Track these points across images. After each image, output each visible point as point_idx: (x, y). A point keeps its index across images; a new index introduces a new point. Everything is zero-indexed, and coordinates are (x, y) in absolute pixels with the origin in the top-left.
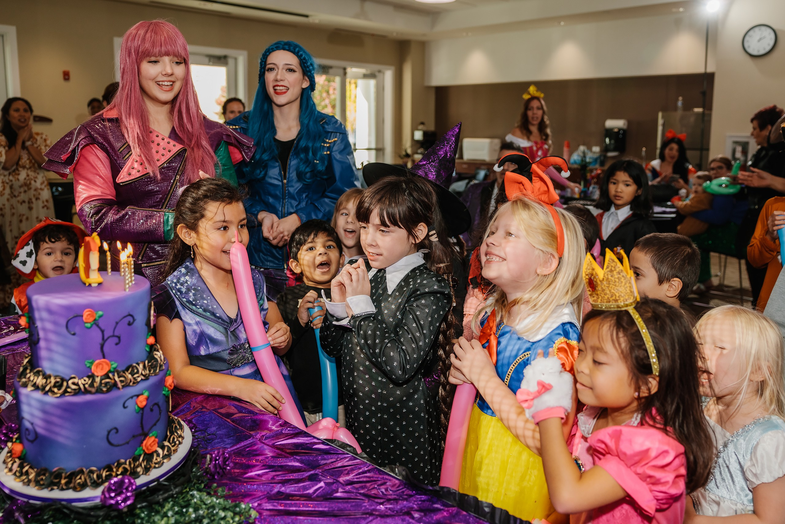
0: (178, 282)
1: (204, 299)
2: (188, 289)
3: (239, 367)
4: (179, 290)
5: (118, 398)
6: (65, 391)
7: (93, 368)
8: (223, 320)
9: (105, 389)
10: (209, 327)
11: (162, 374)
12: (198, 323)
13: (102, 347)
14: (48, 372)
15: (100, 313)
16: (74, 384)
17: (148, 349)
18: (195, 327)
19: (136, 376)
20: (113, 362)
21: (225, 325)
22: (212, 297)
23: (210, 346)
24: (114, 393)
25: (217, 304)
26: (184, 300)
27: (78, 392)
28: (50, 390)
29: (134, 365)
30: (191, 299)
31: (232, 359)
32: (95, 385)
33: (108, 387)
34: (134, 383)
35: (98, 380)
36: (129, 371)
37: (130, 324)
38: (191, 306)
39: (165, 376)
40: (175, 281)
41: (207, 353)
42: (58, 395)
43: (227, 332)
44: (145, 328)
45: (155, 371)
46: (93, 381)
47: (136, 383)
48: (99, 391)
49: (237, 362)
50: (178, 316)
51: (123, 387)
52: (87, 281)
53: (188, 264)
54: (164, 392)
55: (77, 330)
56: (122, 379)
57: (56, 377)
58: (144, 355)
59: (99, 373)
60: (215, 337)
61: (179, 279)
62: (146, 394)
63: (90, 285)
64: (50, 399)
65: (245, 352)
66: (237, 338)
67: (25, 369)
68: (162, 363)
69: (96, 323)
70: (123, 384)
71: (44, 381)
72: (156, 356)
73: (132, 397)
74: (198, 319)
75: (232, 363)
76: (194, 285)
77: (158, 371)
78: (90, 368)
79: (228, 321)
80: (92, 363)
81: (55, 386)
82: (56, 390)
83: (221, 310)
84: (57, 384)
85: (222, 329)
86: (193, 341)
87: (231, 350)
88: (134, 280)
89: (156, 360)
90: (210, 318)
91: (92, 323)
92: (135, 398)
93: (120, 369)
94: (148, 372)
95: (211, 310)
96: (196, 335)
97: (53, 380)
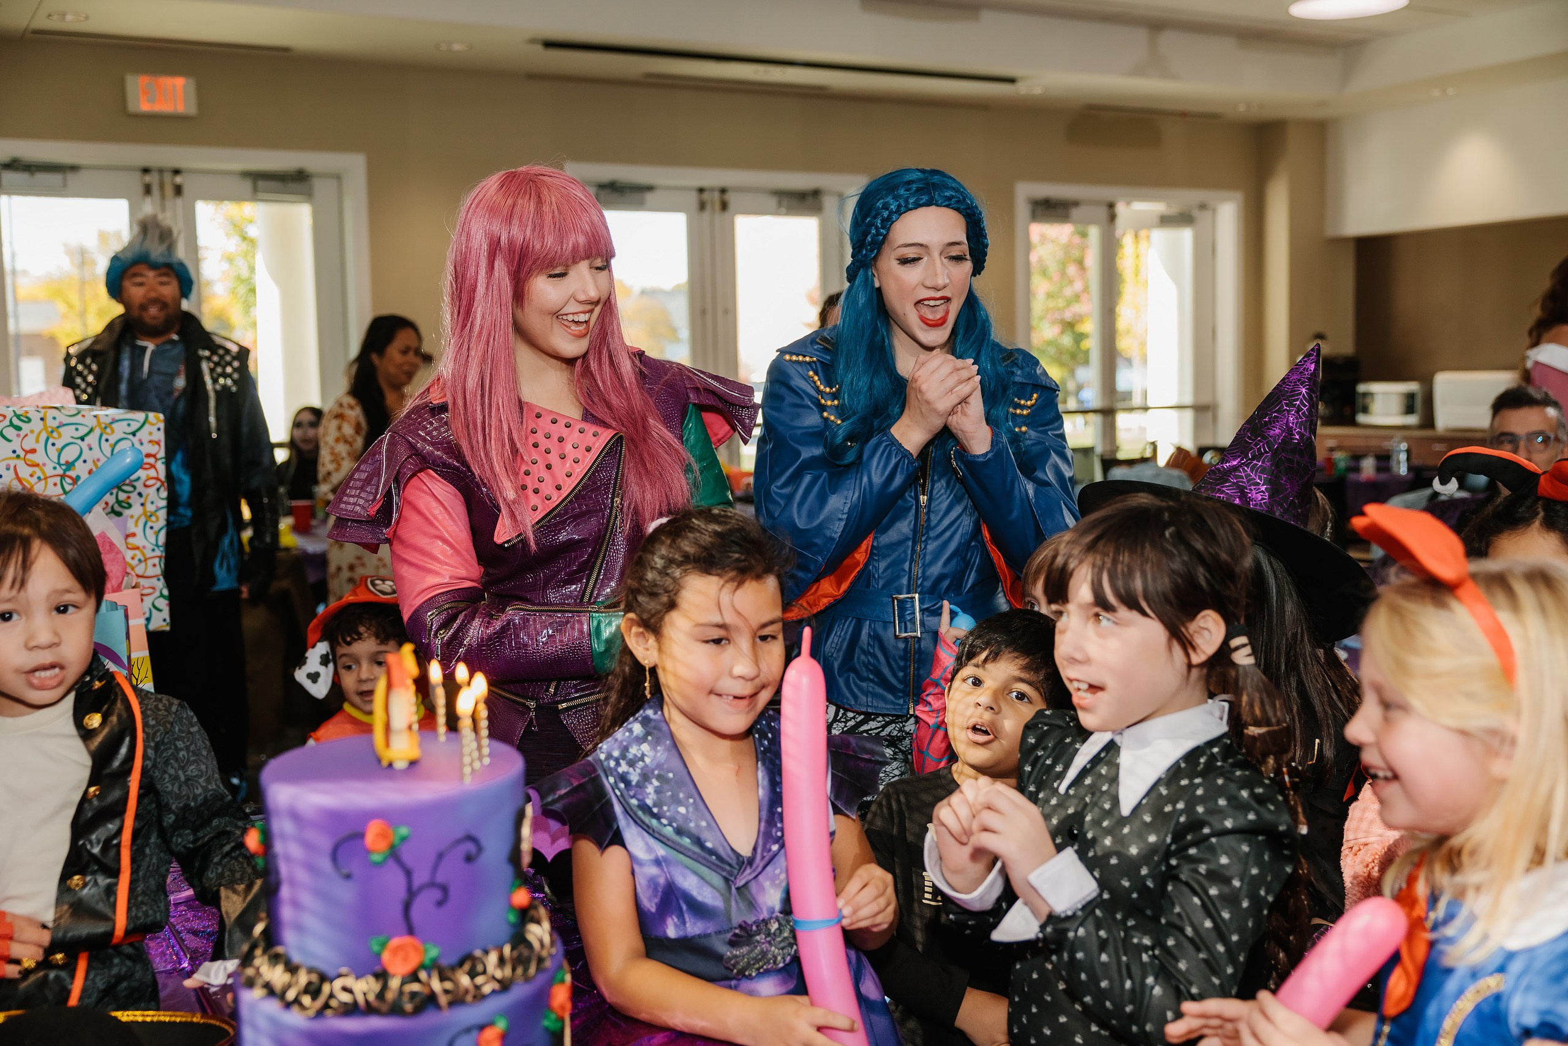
0: (623, 756)
1: (679, 803)
2: (645, 777)
3: (750, 977)
4: (623, 778)
5: (436, 1031)
6: (327, 1006)
7: (386, 956)
8: (720, 858)
9: (409, 1007)
10: (687, 872)
11: (542, 979)
12: (658, 862)
13: (407, 908)
14: (296, 958)
15: (404, 831)
16: (345, 989)
17: (512, 918)
18: (653, 871)
19: (480, 980)
20: (428, 946)
21: (724, 870)
22: (698, 799)
23: (687, 917)
24: (429, 1018)
25: (709, 817)
26: (634, 802)
27: (351, 1010)
28: (297, 1001)
29: (478, 953)
30: (649, 802)
31: (736, 956)
32: (390, 996)
33: (418, 1000)
34: (475, 997)
35: (394, 983)
36: (467, 966)
37: (469, 859)
38: (646, 819)
39: (550, 984)
40: (616, 754)
41: (681, 933)
42: (311, 1013)
43: (729, 888)
44: (507, 871)
45: (526, 970)
46: (385, 987)
47: (479, 997)
48: (396, 1010)
49: (748, 966)
50: (618, 839)
51: (451, 1004)
52: (387, 755)
53: (650, 712)
54: (546, 1023)
55: (355, 867)
56: (448, 985)
57: (310, 970)
58: (504, 932)
59: (398, 969)
60: (700, 898)
61: (625, 750)
62: (501, 1025)
63: (390, 765)
64: (295, 1018)
65: (769, 942)
66: (752, 905)
67: (253, 947)
68: (544, 953)
69: (394, 854)
70: (450, 997)
71: (287, 977)
72: (531, 938)
73: (468, 1030)
74: (661, 851)
75: (734, 966)
76: (659, 766)
77: (532, 970)
78: (378, 956)
79: (734, 862)
80: (384, 945)
81: (306, 990)
82: (306, 1000)
83: (719, 833)
84: (312, 988)
85: (717, 880)
86: (650, 905)
87: (735, 935)
88: (490, 755)
89: (529, 945)
90: (689, 850)
91: (387, 853)
92: (474, 1033)
93: (445, 962)
94: (508, 971)
95: (695, 831)
96: (655, 889)
97: (303, 978)
